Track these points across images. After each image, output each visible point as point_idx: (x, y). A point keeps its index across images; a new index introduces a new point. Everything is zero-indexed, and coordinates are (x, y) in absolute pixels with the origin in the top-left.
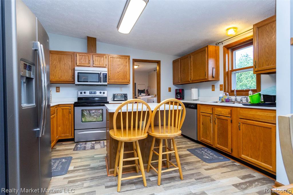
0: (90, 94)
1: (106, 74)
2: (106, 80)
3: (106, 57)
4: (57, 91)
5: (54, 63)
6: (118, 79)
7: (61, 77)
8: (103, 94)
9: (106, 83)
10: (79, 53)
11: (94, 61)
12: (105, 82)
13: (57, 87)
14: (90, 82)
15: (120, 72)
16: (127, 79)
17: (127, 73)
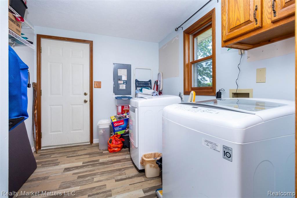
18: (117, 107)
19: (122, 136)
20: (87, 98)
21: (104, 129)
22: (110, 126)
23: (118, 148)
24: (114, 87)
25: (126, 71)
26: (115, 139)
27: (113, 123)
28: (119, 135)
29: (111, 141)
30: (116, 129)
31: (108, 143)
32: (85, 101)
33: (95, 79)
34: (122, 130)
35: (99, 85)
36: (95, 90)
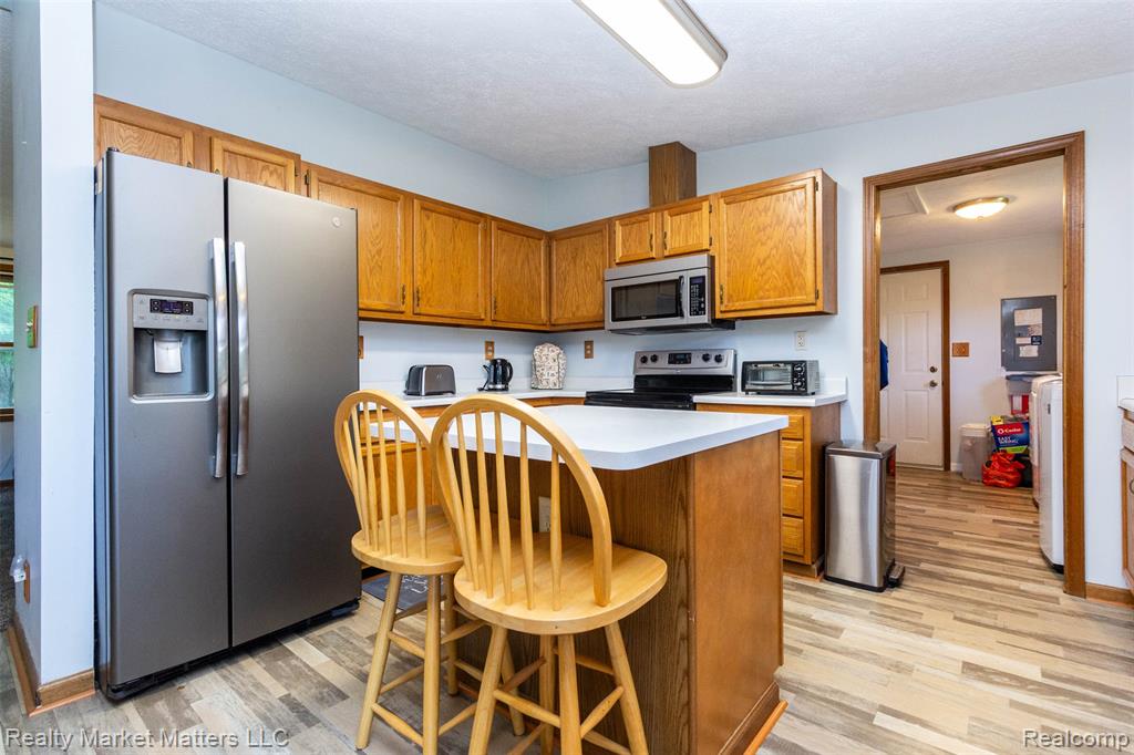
0: (670, 363)
1: (701, 281)
2: (700, 303)
3: (711, 206)
4: (587, 356)
5: (563, 268)
6: (761, 294)
7: (578, 308)
8: (716, 364)
9: (704, 319)
10: (621, 218)
11: (669, 234)
12: (697, 314)
13: (587, 343)
14: (648, 317)
15: (768, 262)
16: (802, 288)
17: (802, 261)
18: (1011, 397)
19: (1017, 457)
20: (938, 377)
21: (973, 438)
22: (988, 434)
23: (1008, 480)
24: (1002, 353)
25: (1039, 312)
26: (999, 460)
27: (994, 428)
28: (1010, 456)
29: (989, 464)
30: (1002, 441)
31: (983, 468)
32: (933, 384)
33: (955, 339)
34: (1017, 445)
35: (963, 350)
36: (954, 361)
